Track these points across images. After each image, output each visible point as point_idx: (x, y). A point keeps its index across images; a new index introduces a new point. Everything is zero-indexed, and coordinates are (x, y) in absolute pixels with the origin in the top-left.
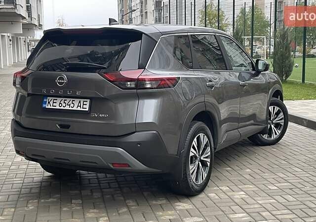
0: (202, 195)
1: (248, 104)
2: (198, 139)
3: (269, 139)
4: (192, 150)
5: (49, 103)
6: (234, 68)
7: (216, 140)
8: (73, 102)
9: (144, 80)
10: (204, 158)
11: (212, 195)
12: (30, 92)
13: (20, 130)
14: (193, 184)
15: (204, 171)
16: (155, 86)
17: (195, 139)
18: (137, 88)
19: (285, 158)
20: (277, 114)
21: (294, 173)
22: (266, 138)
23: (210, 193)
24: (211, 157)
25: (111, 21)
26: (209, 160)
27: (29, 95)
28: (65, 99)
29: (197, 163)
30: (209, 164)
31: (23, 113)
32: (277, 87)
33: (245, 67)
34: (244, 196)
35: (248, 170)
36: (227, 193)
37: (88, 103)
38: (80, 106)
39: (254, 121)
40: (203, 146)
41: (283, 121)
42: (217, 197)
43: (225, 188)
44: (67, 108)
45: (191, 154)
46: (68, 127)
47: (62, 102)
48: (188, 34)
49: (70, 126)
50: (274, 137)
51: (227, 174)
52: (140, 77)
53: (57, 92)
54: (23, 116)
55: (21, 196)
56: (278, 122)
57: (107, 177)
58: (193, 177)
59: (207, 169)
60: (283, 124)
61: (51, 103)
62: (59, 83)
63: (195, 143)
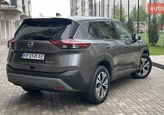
0: (103, 104)
1: (131, 56)
2: (101, 75)
3: (142, 75)
4: (97, 80)
5: (25, 56)
6: (121, 38)
7: (111, 76)
8: (36, 55)
9: (72, 44)
10: (104, 84)
11: (108, 104)
12: (16, 50)
13: (10, 69)
14: (98, 98)
15: (105, 91)
16: (78, 48)
17: (99, 75)
18: (68, 48)
19: (149, 85)
20: (146, 62)
21: (152, 93)
22: (140, 75)
23: (107, 103)
24: (108, 84)
25: (57, 14)
26: (107, 86)
27: (15, 52)
28: (33, 54)
29: (100, 87)
30: (107, 88)
31: (12, 60)
32: (146, 48)
33: (129, 38)
34: (124, 104)
35: (129, 91)
36: (116, 103)
37: (44, 56)
38: (40, 57)
39: (133, 66)
40: (103, 79)
41: (149, 66)
42: (110, 105)
43: (115, 100)
44: (33, 58)
45: (97, 83)
46: (33, 68)
47: (31, 55)
48: (97, 21)
49: (35, 67)
50: (144, 74)
51: (117, 93)
52: (70, 43)
53: (28, 50)
54: (12, 62)
55: (11, 103)
56: (147, 66)
57: (55, 94)
58: (98, 94)
59: (106, 90)
60: (149, 67)
61: (26, 56)
62: (29, 46)
63: (99, 76)
